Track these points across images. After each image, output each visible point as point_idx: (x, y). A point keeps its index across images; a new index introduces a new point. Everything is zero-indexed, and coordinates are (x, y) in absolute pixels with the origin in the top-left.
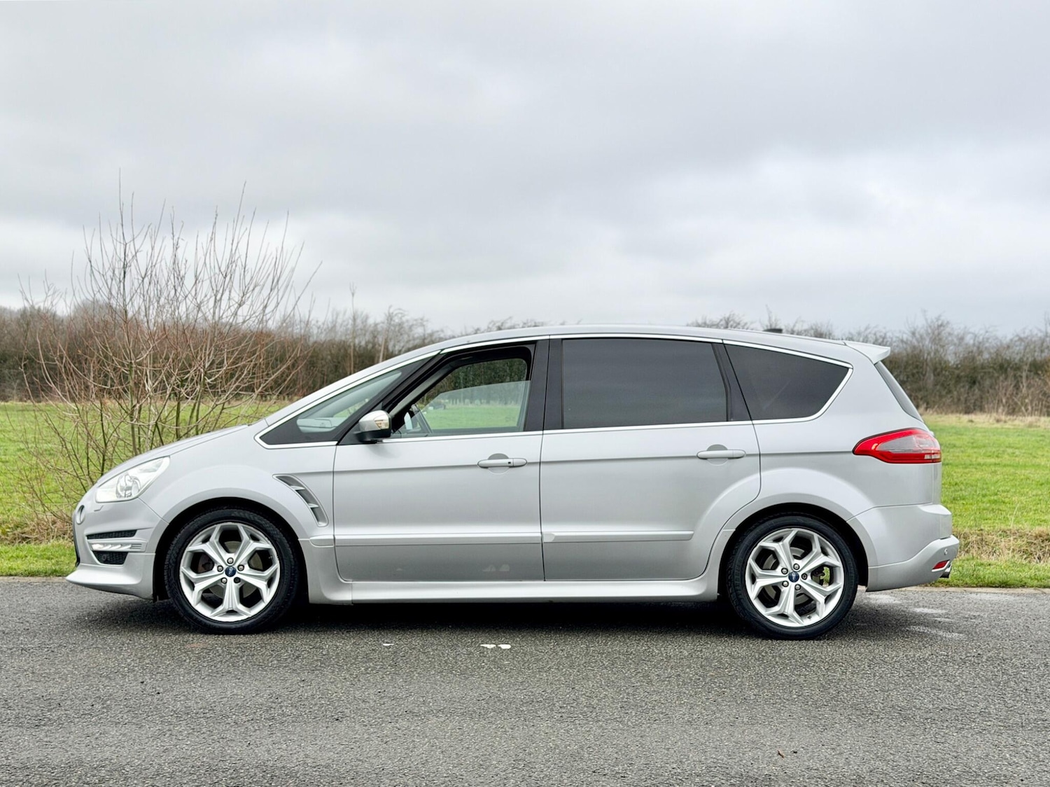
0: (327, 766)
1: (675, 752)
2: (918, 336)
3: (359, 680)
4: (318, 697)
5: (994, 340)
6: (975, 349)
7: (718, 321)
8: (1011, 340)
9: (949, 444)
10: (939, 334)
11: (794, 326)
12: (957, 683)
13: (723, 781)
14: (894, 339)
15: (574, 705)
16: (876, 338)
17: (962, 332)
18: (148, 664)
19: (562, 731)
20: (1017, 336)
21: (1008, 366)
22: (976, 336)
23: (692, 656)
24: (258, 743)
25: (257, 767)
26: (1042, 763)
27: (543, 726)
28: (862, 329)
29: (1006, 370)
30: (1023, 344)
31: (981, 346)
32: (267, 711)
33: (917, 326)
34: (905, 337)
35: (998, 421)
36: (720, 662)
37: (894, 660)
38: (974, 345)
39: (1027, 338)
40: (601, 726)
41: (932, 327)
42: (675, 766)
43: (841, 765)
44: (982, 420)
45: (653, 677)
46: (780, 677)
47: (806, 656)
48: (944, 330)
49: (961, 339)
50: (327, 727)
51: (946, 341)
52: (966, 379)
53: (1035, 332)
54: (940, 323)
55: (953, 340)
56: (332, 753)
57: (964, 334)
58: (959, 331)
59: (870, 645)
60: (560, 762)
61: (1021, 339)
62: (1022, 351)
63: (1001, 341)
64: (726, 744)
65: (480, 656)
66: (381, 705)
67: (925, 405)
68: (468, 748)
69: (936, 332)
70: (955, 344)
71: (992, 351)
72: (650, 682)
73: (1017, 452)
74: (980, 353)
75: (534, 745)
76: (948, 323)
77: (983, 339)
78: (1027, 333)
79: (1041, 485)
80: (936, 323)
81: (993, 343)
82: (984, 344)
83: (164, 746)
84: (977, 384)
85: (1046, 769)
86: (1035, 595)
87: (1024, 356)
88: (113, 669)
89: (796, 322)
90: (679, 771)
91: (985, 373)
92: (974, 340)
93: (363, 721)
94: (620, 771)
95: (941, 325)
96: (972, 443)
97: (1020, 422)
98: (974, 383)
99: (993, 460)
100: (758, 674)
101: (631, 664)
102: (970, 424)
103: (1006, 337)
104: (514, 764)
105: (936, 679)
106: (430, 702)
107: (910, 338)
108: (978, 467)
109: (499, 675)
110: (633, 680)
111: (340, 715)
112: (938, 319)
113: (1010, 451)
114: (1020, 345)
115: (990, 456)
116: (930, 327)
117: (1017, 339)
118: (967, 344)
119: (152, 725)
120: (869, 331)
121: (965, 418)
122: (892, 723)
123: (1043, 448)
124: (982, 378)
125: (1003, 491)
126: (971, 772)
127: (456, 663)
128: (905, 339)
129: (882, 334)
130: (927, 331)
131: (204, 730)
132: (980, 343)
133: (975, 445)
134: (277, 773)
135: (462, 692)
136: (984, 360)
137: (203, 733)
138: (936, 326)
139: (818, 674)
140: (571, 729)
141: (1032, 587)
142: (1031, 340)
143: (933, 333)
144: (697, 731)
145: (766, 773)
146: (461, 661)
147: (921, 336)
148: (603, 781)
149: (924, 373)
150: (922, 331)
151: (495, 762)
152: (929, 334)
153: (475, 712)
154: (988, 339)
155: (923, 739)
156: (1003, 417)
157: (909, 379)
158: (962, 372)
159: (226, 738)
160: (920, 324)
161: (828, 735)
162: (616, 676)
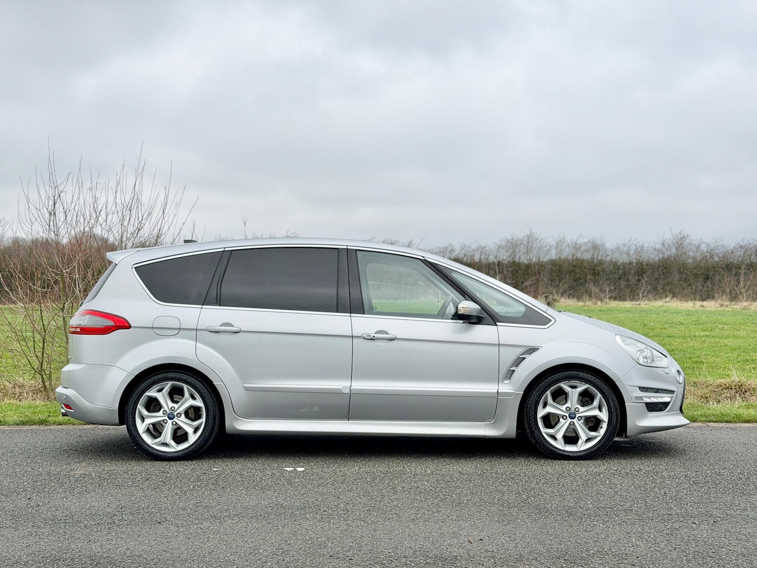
0: (140, 556)
1: (395, 541)
2: (666, 245)
3: (186, 495)
4: (151, 507)
5: (722, 247)
6: (708, 254)
7: (522, 237)
8: (734, 247)
9: (678, 322)
10: (682, 244)
11: (577, 240)
12: (616, 489)
13: (421, 561)
14: (650, 248)
15: (335, 509)
16: (636, 247)
17: (698, 243)
18: (39, 486)
19: (319, 528)
20: (739, 244)
21: (733, 265)
22: (708, 245)
23: (432, 474)
24: (96, 540)
25: (88, 557)
26: (657, 545)
27: (306, 524)
28: (626, 242)
29: (731, 269)
30: (743, 250)
31: (712, 252)
32: (111, 517)
33: (666, 239)
34: (657, 247)
35: (722, 306)
36: (451, 477)
37: (577, 474)
38: (707, 252)
39: (745, 246)
40: (349, 524)
41: (677, 239)
42: (391, 551)
43: (511, 548)
44: (710, 305)
45: (399, 489)
46: (490, 487)
47: (515, 472)
48: (685, 241)
49: (698, 247)
50: (150, 528)
51: (687, 249)
52: (702, 276)
53: (751, 241)
54: (682, 236)
55: (692, 248)
56: (147, 547)
57: (700, 244)
58: (696, 241)
59: (564, 464)
60: (309, 550)
61: (741, 247)
62: (742, 255)
63: (726, 248)
64: (434, 534)
65: (280, 476)
66: (195, 511)
67: (671, 296)
68: (246, 541)
69: (680, 243)
70: (694, 251)
71: (720, 255)
72: (395, 493)
73: (726, 327)
74: (712, 257)
75: (295, 538)
76: (688, 236)
77: (714, 247)
78: (746, 242)
79: (734, 350)
80: (680, 236)
81: (721, 250)
82: (714, 251)
83: (27, 543)
84: (710, 280)
85: (658, 549)
86: (700, 427)
87: (744, 258)
88: (12, 490)
89: (579, 237)
90: (393, 554)
91: (715, 271)
92: (707, 248)
93: (178, 524)
94: (350, 555)
95: (683, 237)
96: (696, 321)
97: (738, 306)
98: (708, 279)
99: (707, 333)
100: (475, 485)
101: (386, 480)
102: (701, 308)
103: (730, 245)
104: (275, 552)
105: (602, 486)
106: (231, 509)
107: (661, 247)
108: (693, 338)
109: (289, 489)
110: (384, 491)
111: (163, 519)
112: (680, 234)
113: (720, 326)
114: (741, 251)
115: (705, 330)
116: (675, 239)
117: (738, 246)
118: (702, 251)
119: (25, 528)
120: (631, 243)
121: (699, 303)
122: (559, 518)
123: (746, 324)
124: (713, 275)
125: (705, 355)
126: (603, 552)
127: (261, 481)
128: (657, 248)
129: (641, 245)
130: (673, 242)
131: (61, 531)
132: (712, 250)
133: (697, 323)
134: (102, 561)
135: (257, 502)
136: (715, 262)
137: (60, 534)
138: (679, 238)
139: (519, 485)
140: (326, 527)
141: (701, 421)
142: (748, 247)
143: (678, 243)
144: (416, 526)
145: (455, 554)
146: (264, 480)
147: (669, 246)
148: (335, 563)
149: (671, 272)
150: (670, 242)
151: (261, 551)
152: (675, 244)
153: (261, 515)
154: (717, 247)
155: (577, 529)
156: (727, 303)
157: (661, 277)
158: (698, 271)
159: (75, 537)
160: (668, 237)
161: (509, 527)
162: (372, 489)
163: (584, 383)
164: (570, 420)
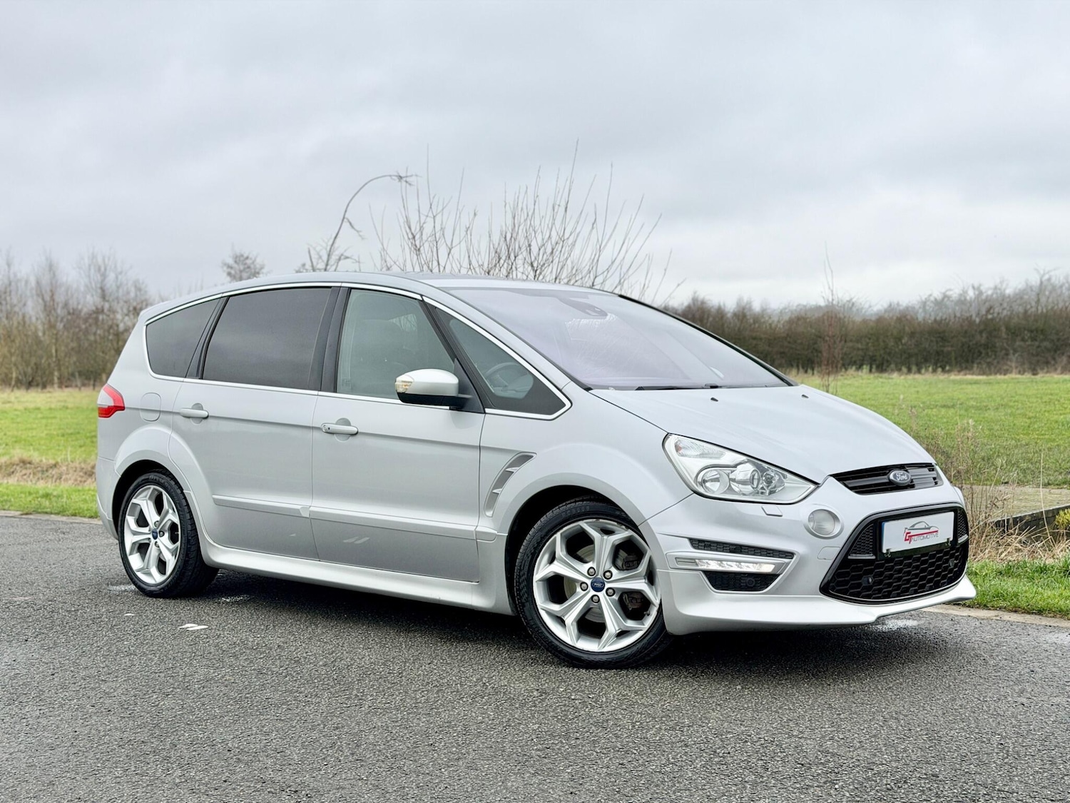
163: (624, 527)
164: (592, 593)
